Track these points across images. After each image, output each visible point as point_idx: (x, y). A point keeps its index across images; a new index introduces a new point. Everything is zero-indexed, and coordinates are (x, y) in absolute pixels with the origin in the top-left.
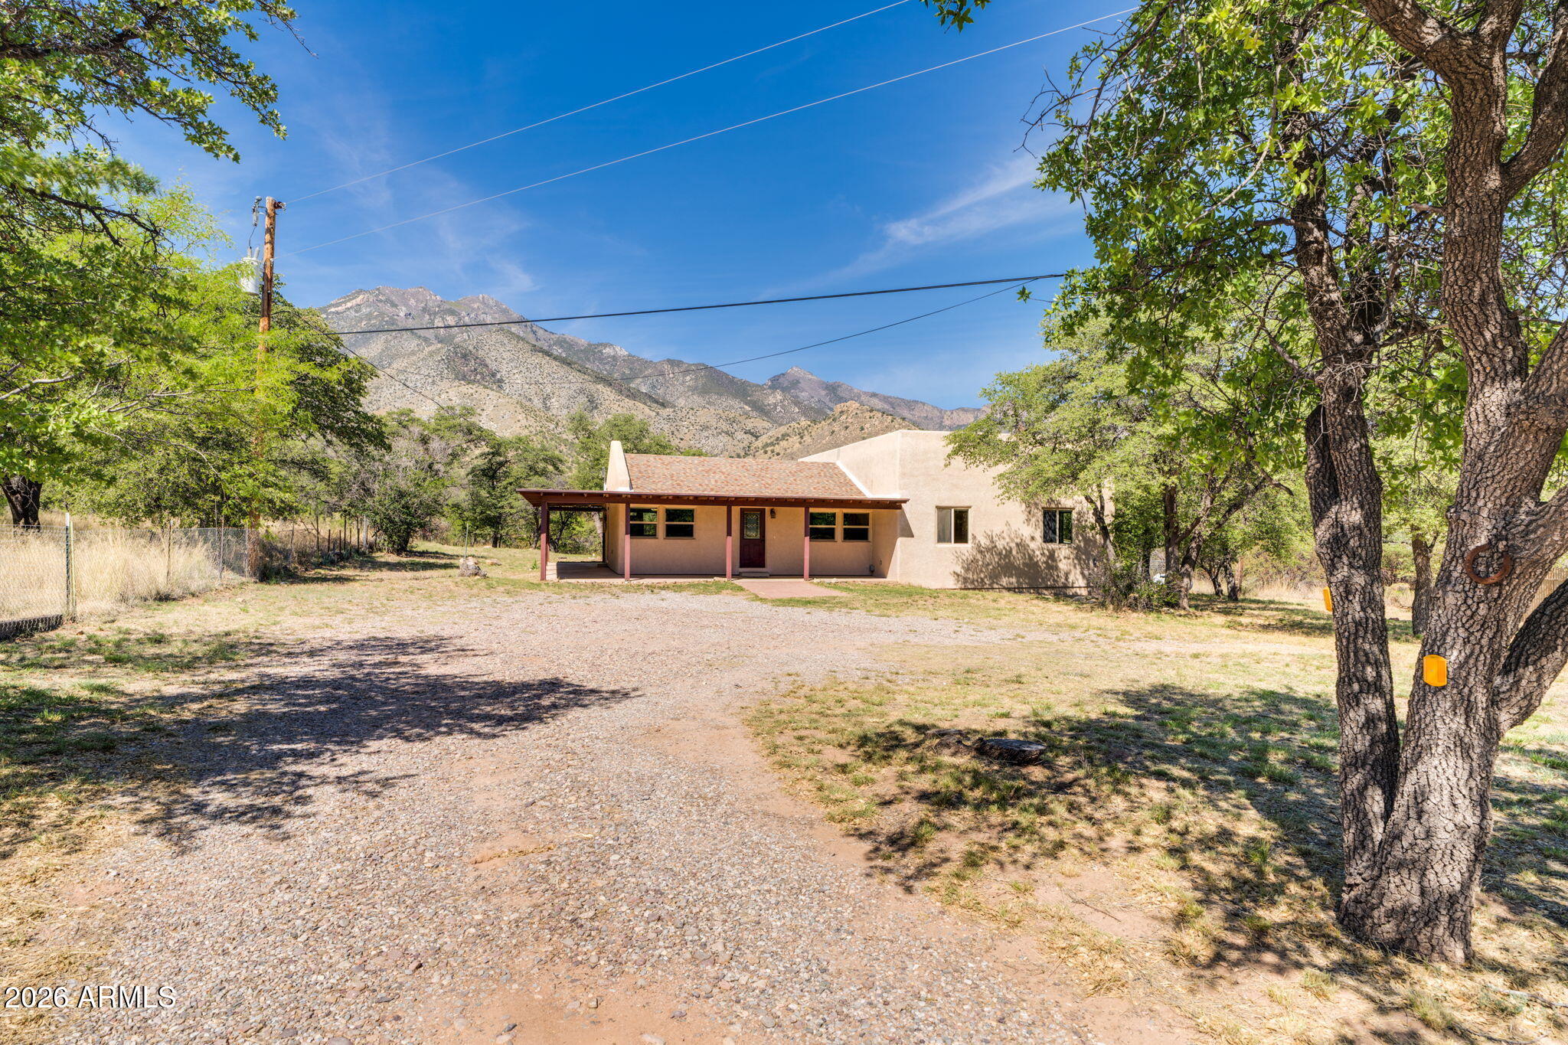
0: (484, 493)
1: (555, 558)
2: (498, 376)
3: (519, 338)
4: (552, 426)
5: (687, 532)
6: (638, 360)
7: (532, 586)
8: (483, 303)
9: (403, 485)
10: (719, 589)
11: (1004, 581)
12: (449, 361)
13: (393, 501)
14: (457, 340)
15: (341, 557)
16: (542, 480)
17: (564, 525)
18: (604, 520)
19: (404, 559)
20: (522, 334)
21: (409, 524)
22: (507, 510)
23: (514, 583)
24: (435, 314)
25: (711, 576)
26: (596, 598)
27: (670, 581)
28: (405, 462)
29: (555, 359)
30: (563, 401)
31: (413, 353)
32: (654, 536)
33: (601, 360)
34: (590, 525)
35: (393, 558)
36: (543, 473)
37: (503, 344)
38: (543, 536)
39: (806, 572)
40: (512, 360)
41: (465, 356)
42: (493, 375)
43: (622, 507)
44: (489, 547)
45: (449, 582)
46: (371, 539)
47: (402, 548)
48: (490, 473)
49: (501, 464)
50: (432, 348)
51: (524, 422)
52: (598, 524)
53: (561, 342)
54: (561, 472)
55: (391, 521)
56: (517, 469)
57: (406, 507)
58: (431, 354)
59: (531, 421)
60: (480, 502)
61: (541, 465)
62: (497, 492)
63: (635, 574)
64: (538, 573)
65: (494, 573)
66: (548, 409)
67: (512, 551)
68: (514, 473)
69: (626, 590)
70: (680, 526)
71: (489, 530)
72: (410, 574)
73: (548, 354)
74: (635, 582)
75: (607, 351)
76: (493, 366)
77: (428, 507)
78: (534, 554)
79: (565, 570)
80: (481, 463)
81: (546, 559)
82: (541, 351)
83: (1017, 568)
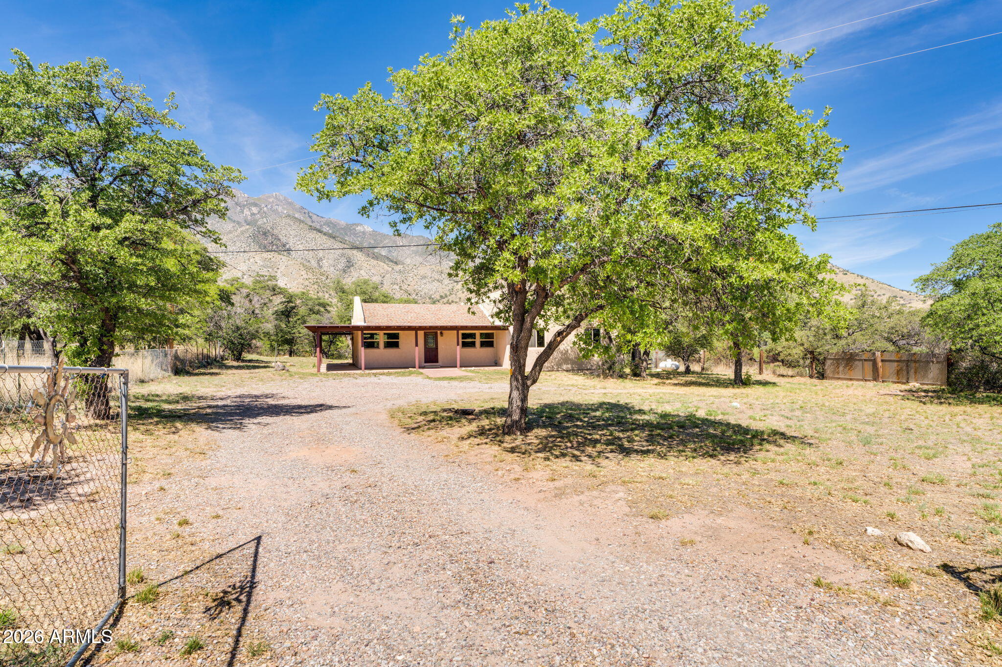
0: (284, 326)
1: (325, 362)
2: (288, 246)
3: (301, 221)
4: (324, 278)
5: (396, 345)
6: (379, 234)
7: (313, 375)
8: (276, 198)
9: (239, 323)
10: (410, 374)
11: (565, 367)
12: (254, 237)
13: (234, 332)
14: (259, 223)
15: (208, 364)
16: (318, 317)
17: (331, 342)
18: (352, 339)
19: (242, 364)
20: (302, 218)
21: (243, 344)
22: (297, 335)
23: (303, 374)
24: (244, 206)
25: (408, 368)
26: (346, 380)
27: (386, 371)
28: (239, 310)
29: (325, 234)
30: (331, 262)
31: (230, 232)
32: (378, 347)
33: (355, 234)
34: (345, 342)
35: (235, 364)
36: (318, 312)
37: (290, 225)
38: (318, 349)
39: (458, 365)
40: (296, 236)
41: (265, 234)
42: (284, 246)
43: (360, 332)
44: (287, 356)
45: (269, 374)
46: (222, 353)
47: (238, 358)
48: (287, 313)
49: (293, 308)
50: (243, 228)
51: (305, 276)
52: (350, 342)
53: (329, 223)
54: (329, 312)
55: (233, 343)
56: (302, 311)
57: (241, 335)
58: (242, 233)
59: (310, 276)
60: (281, 331)
61: (317, 308)
62: (291, 325)
63: (367, 368)
64: (316, 369)
65: (292, 369)
66: (321, 267)
67: (301, 358)
68: (301, 313)
69: (362, 375)
70: (393, 342)
71: (287, 347)
72: (248, 371)
73: (320, 231)
74: (367, 371)
75: (359, 228)
76: (284, 240)
77: (253, 335)
78: (314, 360)
79: (330, 367)
80: (281, 307)
81: (320, 362)
82: (315, 229)
83: (571, 360)
